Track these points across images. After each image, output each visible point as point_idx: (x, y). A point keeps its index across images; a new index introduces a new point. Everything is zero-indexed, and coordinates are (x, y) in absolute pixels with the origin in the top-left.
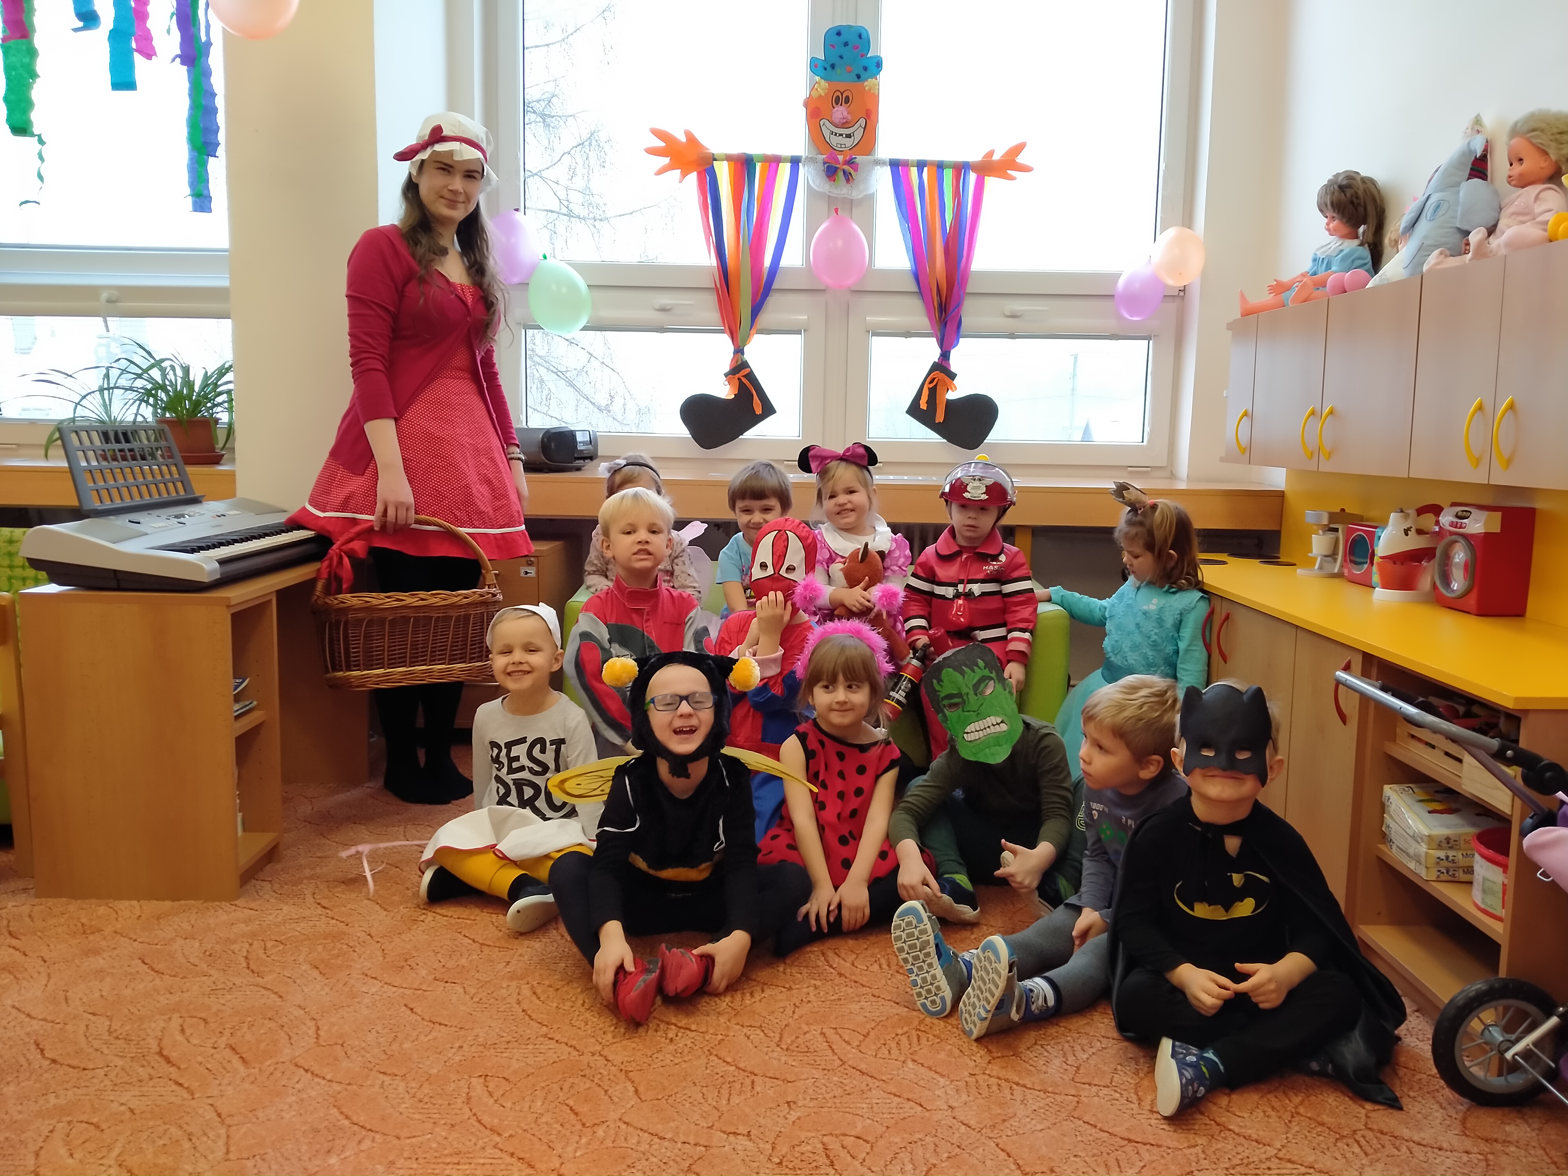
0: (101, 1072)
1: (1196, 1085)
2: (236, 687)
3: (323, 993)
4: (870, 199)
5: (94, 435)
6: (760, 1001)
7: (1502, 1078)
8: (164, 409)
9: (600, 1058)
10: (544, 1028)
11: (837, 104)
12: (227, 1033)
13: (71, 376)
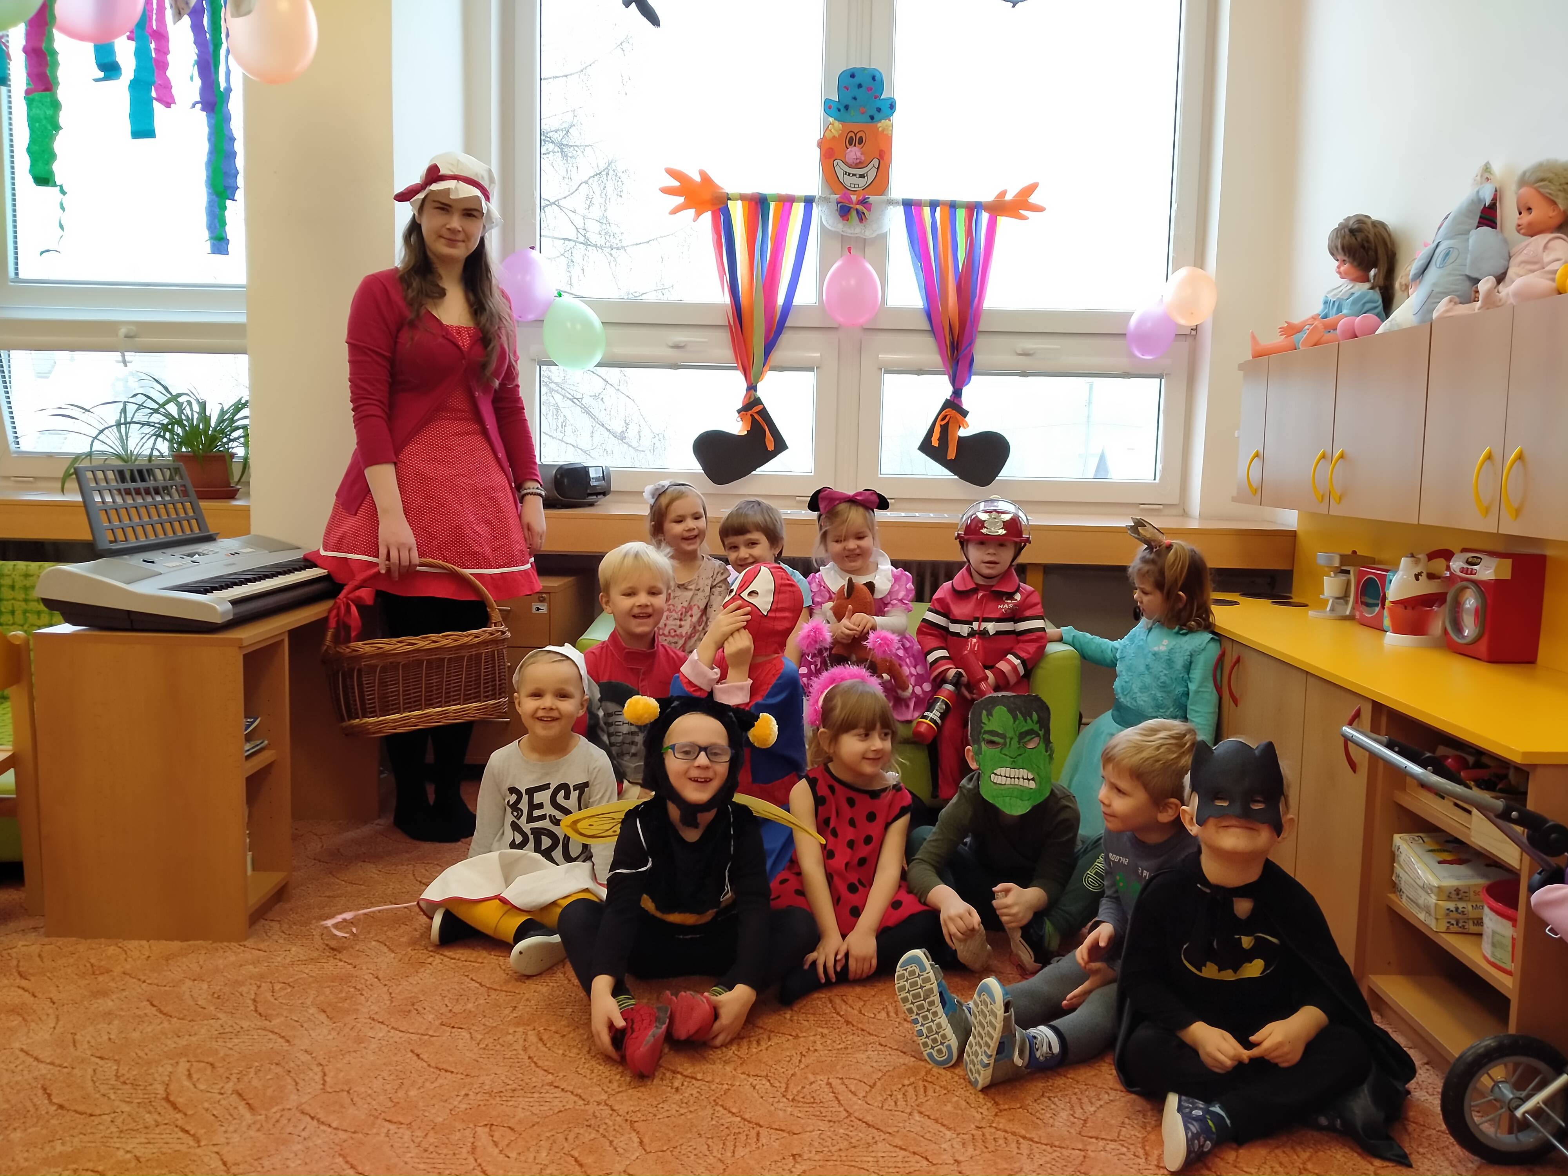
0: (107, 1118)
1: (1202, 1139)
2: (248, 727)
3: (330, 1037)
4: (882, 239)
5: (110, 475)
6: (767, 1049)
7: (1513, 1136)
8: (180, 444)
9: (605, 1107)
10: (550, 1076)
11: (850, 145)
12: (234, 1078)
13: (88, 411)
